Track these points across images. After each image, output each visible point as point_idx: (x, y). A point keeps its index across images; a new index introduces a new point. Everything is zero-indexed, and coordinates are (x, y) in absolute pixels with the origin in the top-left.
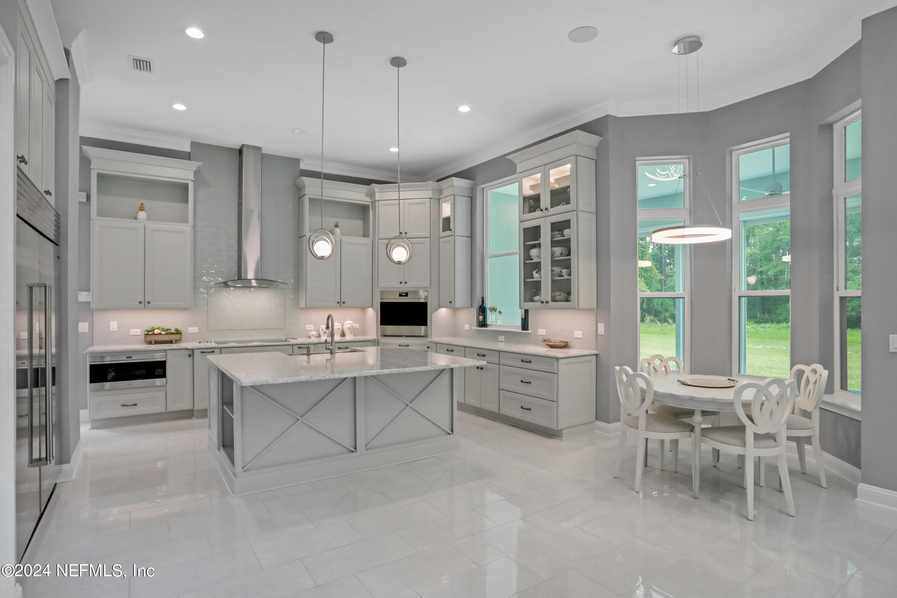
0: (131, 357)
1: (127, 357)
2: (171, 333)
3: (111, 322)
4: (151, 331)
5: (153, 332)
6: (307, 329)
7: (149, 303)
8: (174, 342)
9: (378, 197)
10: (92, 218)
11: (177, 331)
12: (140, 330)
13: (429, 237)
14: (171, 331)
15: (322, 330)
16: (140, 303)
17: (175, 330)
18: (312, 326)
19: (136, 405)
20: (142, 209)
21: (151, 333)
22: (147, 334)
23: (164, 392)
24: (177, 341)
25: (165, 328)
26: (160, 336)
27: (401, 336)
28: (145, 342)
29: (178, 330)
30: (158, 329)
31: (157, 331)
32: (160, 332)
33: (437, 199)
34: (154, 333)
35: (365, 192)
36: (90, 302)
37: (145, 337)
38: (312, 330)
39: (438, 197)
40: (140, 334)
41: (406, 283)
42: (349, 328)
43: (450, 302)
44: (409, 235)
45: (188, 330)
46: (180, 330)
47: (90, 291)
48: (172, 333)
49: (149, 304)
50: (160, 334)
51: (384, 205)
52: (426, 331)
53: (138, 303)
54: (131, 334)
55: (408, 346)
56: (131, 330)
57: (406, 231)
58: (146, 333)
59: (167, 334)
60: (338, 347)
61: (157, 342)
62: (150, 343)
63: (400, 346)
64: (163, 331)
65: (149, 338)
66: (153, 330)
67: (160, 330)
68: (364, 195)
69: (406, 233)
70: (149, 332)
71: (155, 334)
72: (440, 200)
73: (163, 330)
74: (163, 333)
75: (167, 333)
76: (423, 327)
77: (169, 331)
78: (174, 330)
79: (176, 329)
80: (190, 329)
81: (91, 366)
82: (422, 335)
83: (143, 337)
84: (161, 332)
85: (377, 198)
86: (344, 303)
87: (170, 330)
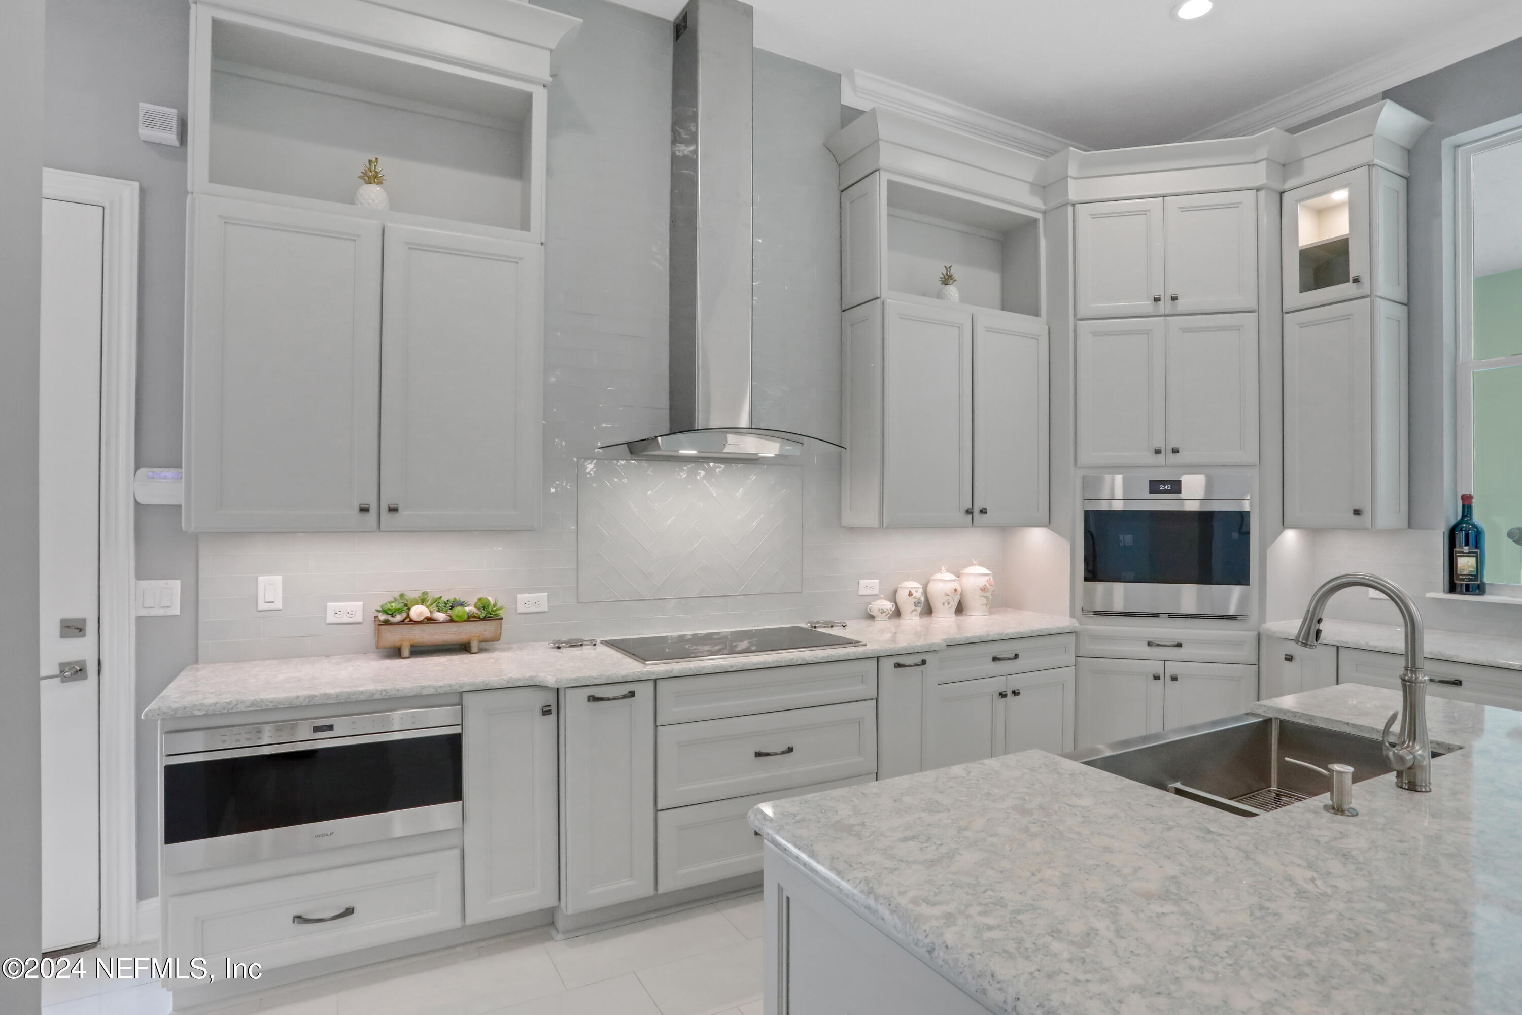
0: (330, 728)
1: (317, 729)
2: (466, 617)
3: (262, 579)
4: (399, 611)
5: (404, 615)
6: (862, 592)
7: (393, 510)
8: (475, 646)
9: (1074, 191)
10: (189, 188)
11: (484, 608)
12: (360, 604)
13: (1254, 305)
14: (467, 609)
15: (910, 594)
16: (364, 510)
17: (480, 604)
18: (876, 582)
19: (349, 911)
20: (372, 177)
21: (398, 618)
22: (386, 622)
23: (457, 852)
24: (486, 644)
25: (445, 599)
26: (429, 628)
27: (1156, 615)
28: (377, 648)
29: (488, 603)
30: (423, 602)
31: (418, 611)
32: (429, 615)
33: (1275, 191)
34: (408, 616)
35: (1030, 179)
36: (179, 507)
37: (378, 633)
38: (876, 597)
39: (1281, 188)
40: (359, 618)
41: (1175, 451)
42: (982, 590)
43: (1357, 512)
44: (1181, 305)
45: (516, 603)
46: (495, 606)
47: (181, 468)
48: (471, 618)
49: (396, 515)
50: (430, 620)
51: (1095, 216)
52: (1244, 601)
53: (357, 509)
54: (331, 618)
55: (1179, 645)
56: (329, 604)
57: (1172, 292)
58: (382, 617)
59: (452, 621)
60: (994, 655)
61: (419, 651)
62: (396, 653)
63: (1149, 644)
64: (439, 611)
65: (393, 636)
66: (406, 605)
67: (427, 607)
68: (1027, 187)
69: (1174, 299)
70: (392, 615)
71: (411, 620)
72: (1285, 195)
73: (439, 604)
74: (441, 616)
75: (455, 618)
76: (1236, 591)
77: (458, 610)
78: (475, 606)
79: (480, 600)
80: (521, 597)
81: (172, 772)
82: (1232, 611)
83: (369, 629)
84: (431, 612)
85: (1072, 196)
86: (983, 511)
87: (462, 604)
